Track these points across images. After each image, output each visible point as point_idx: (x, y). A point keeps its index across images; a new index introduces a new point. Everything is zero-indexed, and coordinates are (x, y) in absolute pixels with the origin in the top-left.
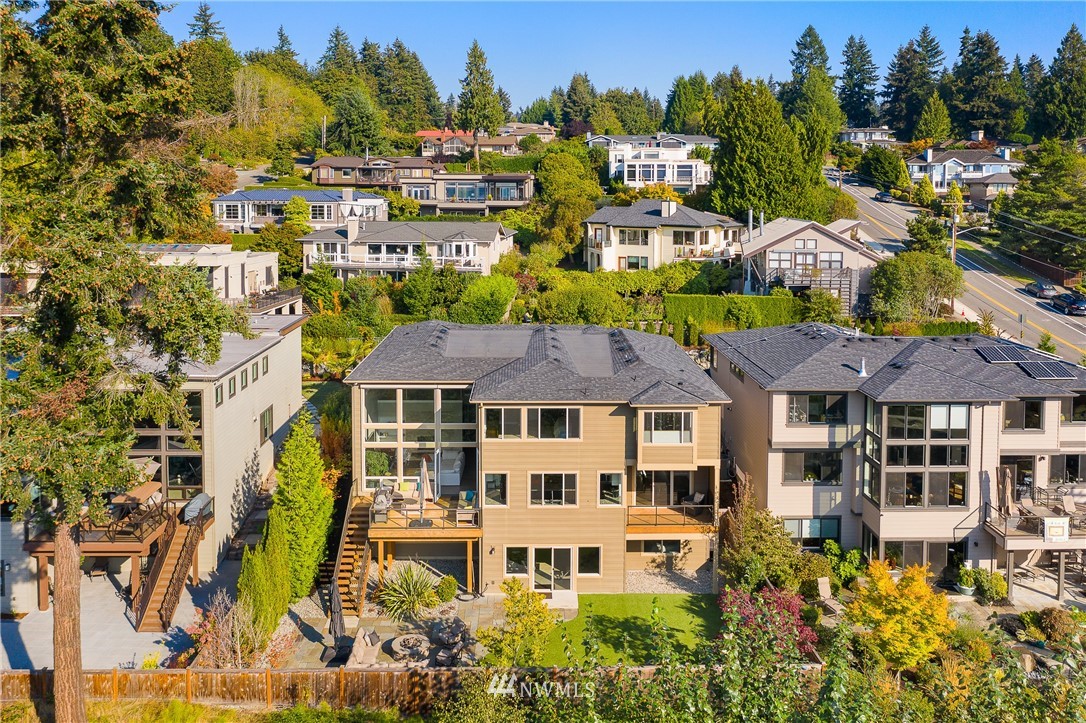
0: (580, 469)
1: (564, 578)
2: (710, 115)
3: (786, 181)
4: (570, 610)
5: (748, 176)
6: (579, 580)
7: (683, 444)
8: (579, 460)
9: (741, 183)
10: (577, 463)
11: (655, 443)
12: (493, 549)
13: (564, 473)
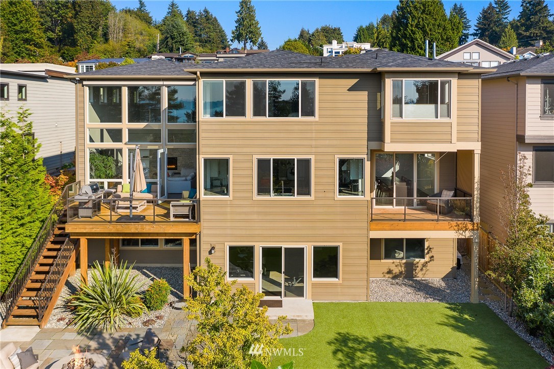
0: (316, 154)
1: (297, 285)
2: (380, 37)
3: (442, 39)
4: (304, 321)
5: (417, 36)
6: (314, 285)
7: (440, 120)
8: (313, 143)
9: (412, 41)
10: (311, 146)
11: (405, 119)
12: (213, 248)
13: (296, 157)
